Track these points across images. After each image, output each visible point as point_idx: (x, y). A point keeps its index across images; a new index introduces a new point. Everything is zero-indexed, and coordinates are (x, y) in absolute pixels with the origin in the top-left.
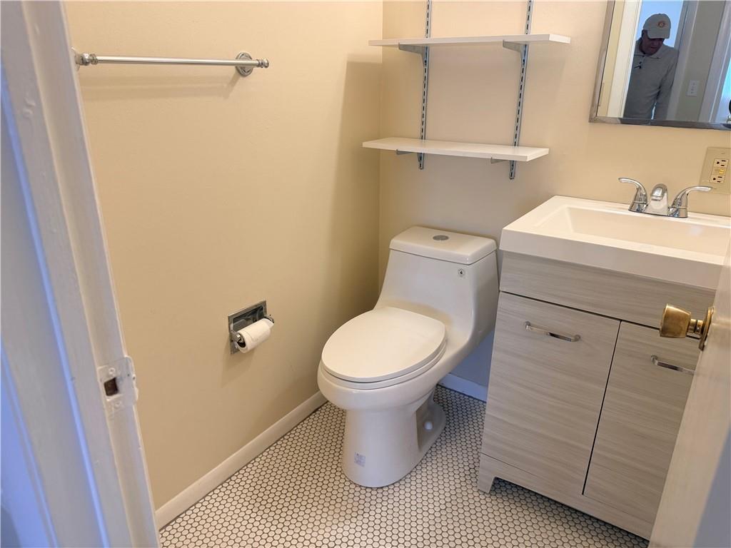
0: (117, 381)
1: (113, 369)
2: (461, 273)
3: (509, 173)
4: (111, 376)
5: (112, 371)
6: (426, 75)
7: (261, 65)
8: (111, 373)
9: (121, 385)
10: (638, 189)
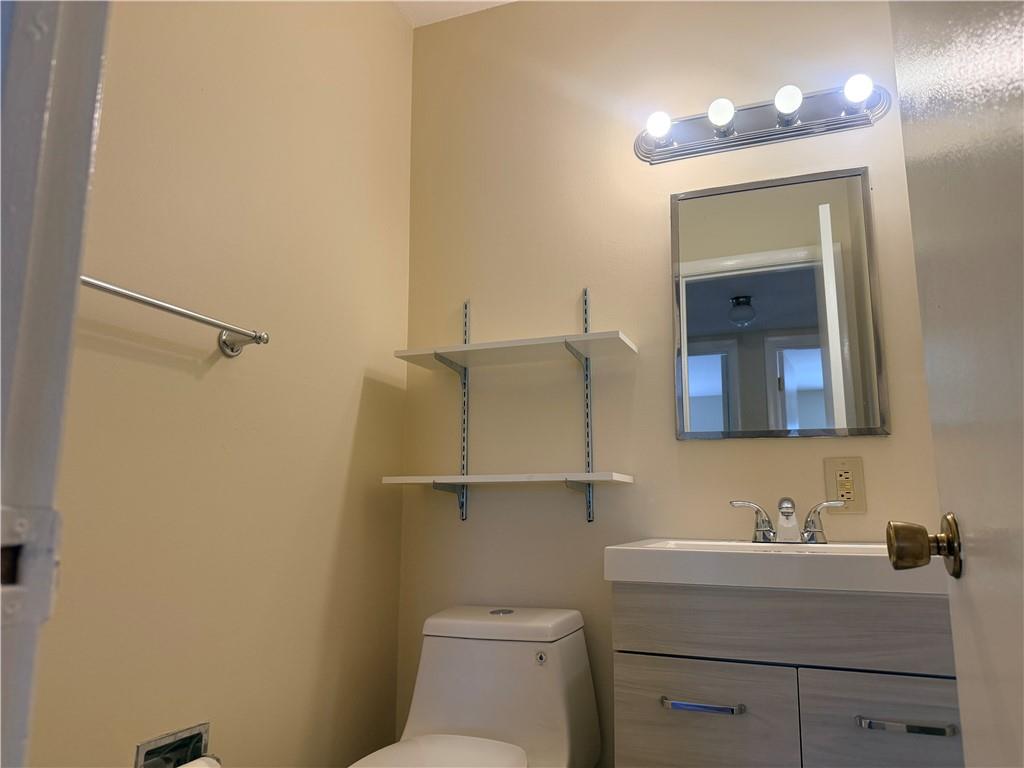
0: (25, 553)
1: (24, 521)
2: (541, 658)
3: (585, 515)
4: (17, 535)
5: (21, 525)
6: (465, 399)
7: (257, 339)
8: (19, 529)
9: (29, 567)
10: (757, 513)
